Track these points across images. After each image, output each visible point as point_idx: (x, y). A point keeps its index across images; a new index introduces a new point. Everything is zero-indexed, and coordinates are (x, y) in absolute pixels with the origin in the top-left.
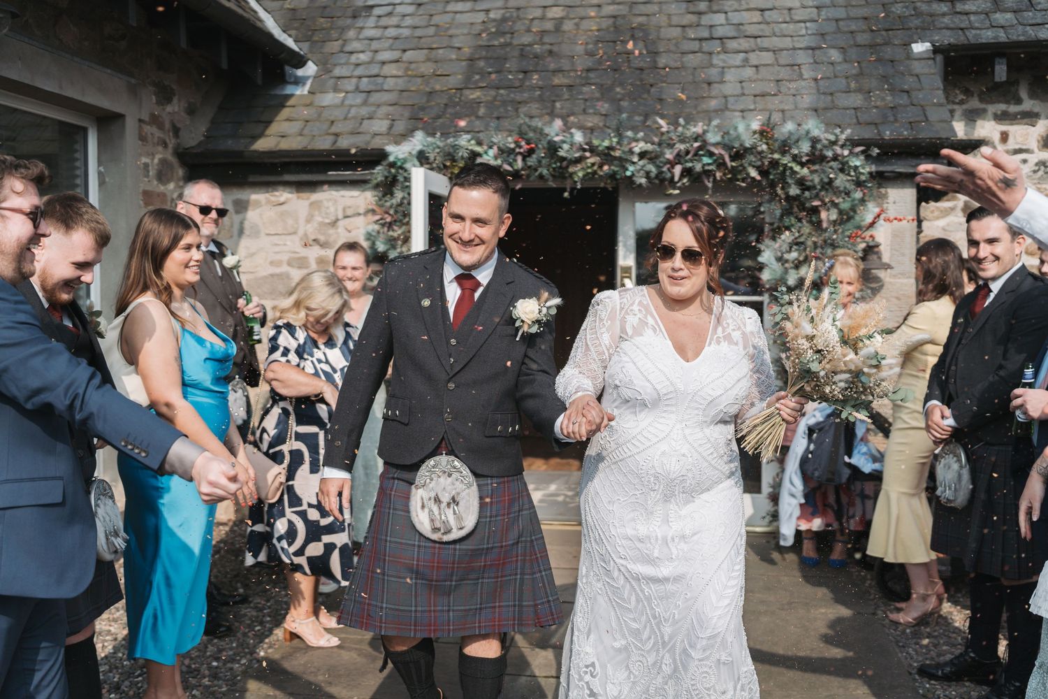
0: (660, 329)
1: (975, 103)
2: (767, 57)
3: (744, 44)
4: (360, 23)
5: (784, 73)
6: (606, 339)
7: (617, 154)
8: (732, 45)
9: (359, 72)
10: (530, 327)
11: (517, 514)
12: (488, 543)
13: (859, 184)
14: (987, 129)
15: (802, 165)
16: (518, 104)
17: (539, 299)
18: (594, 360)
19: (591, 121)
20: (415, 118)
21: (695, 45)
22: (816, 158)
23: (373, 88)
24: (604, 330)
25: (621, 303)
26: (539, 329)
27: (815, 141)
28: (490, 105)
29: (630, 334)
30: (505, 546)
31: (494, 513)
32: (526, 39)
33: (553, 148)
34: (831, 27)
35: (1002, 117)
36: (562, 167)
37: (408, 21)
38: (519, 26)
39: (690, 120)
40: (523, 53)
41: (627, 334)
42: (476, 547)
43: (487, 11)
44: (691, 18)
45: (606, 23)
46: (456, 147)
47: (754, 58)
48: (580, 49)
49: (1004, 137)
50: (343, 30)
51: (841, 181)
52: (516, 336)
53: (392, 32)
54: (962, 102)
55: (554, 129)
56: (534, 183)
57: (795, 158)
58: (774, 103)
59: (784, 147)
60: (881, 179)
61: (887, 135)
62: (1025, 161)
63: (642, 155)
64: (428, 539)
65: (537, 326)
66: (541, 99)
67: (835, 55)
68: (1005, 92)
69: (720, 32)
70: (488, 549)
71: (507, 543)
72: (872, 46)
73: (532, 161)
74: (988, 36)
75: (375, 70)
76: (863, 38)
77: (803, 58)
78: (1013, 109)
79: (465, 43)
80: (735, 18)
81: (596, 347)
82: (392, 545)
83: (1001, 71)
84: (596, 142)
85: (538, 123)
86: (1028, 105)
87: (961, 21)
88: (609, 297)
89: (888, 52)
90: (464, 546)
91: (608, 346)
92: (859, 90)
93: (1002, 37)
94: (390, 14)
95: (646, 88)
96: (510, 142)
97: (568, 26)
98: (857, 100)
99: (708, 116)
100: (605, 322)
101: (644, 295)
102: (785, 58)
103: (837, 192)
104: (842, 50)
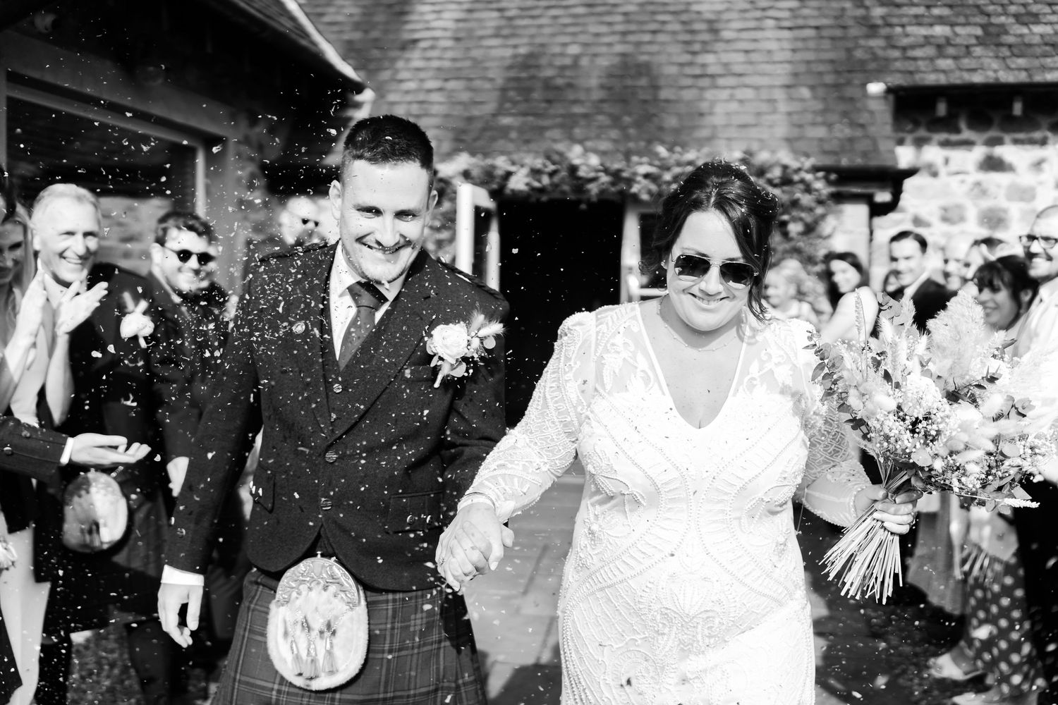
0: (656, 376)
1: (922, 132)
2: (748, 94)
3: (731, 81)
4: (407, 55)
5: (764, 107)
6: (573, 390)
7: (625, 175)
8: (721, 82)
9: (409, 98)
10: (453, 368)
11: (435, 646)
12: (386, 692)
13: (820, 202)
14: (933, 153)
15: (775, 186)
16: (543, 129)
17: (468, 325)
18: (553, 423)
19: (604, 145)
20: (457, 140)
21: (689, 82)
22: (786, 181)
23: (422, 112)
24: (570, 375)
25: (598, 333)
26: (467, 371)
27: (785, 167)
28: (521, 130)
29: (608, 387)
30: (415, 695)
31: (396, 646)
32: (549, 73)
33: (573, 169)
34: (802, 68)
35: (945, 144)
36: (579, 184)
37: (450, 54)
38: (543, 61)
39: (684, 146)
40: (548, 85)
41: (603, 386)
42: (367, 697)
43: (515, 47)
44: (686, 58)
45: (616, 60)
46: (494, 167)
47: (740, 94)
48: (594, 82)
49: (947, 161)
50: (394, 60)
51: (806, 200)
52: (434, 381)
53: (435, 64)
54: (911, 132)
55: (575, 154)
56: (556, 195)
57: (770, 182)
58: (753, 133)
59: (761, 172)
60: (839, 198)
61: (844, 162)
62: (963, 182)
63: (647, 176)
64: (291, 685)
65: (464, 366)
66: (561, 126)
67: (805, 92)
68: (948, 124)
69: (711, 70)
70: (385, 699)
71: (418, 691)
72: (836, 86)
73: (556, 179)
74: (931, 79)
75: (421, 97)
76: (829, 79)
77: (779, 95)
78: (954, 137)
79: (498, 75)
80: (725, 58)
81: (556, 402)
82: (243, 687)
83: (942, 109)
84: (608, 164)
85: (560, 147)
86: (967, 134)
87: (910, 66)
88: (580, 324)
89: (849, 92)
90: (346, 696)
91: (575, 402)
92: (823, 124)
93: (942, 80)
94: (432, 48)
95: (649, 117)
96: (539, 163)
97: (584, 62)
98: (821, 132)
99: (701, 143)
100: (572, 363)
101: (634, 318)
102: (764, 95)
103: (803, 209)
104: (812, 88)
